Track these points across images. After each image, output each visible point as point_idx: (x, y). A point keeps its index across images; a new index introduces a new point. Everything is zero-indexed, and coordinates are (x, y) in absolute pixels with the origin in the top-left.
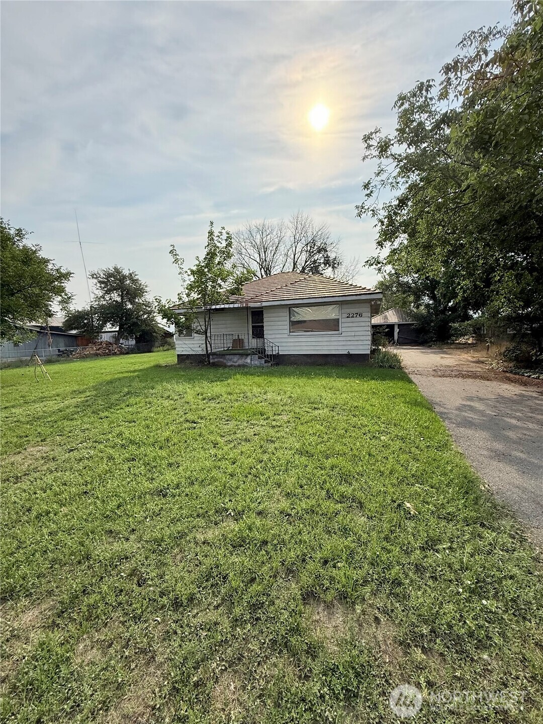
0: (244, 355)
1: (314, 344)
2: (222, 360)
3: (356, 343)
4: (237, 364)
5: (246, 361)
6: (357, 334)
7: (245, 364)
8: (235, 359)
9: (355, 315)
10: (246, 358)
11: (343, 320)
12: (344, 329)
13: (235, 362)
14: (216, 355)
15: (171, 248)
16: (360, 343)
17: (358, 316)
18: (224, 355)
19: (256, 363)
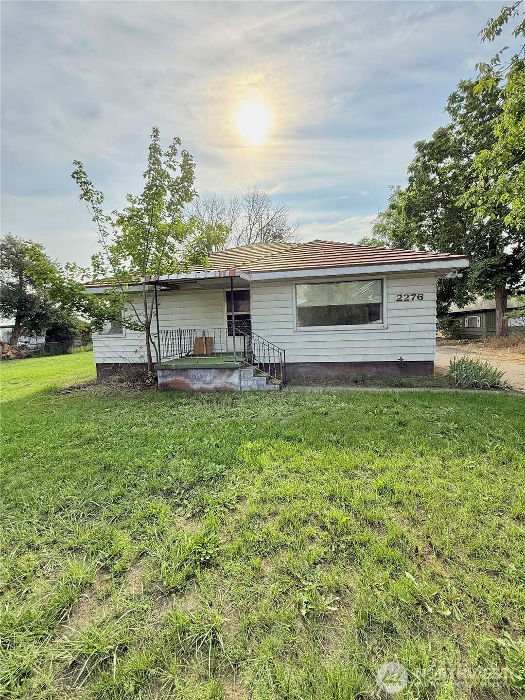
0: (226, 369)
1: (339, 345)
2: (181, 379)
3: (411, 343)
4: (212, 386)
5: (229, 381)
6: (413, 328)
7: (228, 386)
8: (209, 376)
9: (411, 298)
10: (230, 376)
11: (391, 306)
12: (391, 321)
13: (207, 383)
14: (170, 370)
15: (76, 168)
16: (418, 343)
17: (416, 298)
18: (186, 370)
19: (250, 383)
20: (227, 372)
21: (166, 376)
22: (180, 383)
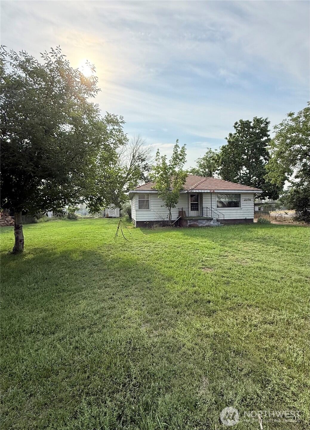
0: (209, 219)
2: (195, 223)
3: (248, 213)
4: (205, 225)
5: (210, 223)
6: (248, 209)
7: (210, 225)
8: (204, 222)
9: (248, 200)
10: (210, 222)
11: (243, 202)
12: (243, 207)
13: (204, 224)
16: (250, 213)
18: (198, 220)
19: (216, 224)
20: (210, 221)
21: (191, 222)
22: (195, 224)
